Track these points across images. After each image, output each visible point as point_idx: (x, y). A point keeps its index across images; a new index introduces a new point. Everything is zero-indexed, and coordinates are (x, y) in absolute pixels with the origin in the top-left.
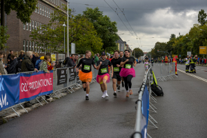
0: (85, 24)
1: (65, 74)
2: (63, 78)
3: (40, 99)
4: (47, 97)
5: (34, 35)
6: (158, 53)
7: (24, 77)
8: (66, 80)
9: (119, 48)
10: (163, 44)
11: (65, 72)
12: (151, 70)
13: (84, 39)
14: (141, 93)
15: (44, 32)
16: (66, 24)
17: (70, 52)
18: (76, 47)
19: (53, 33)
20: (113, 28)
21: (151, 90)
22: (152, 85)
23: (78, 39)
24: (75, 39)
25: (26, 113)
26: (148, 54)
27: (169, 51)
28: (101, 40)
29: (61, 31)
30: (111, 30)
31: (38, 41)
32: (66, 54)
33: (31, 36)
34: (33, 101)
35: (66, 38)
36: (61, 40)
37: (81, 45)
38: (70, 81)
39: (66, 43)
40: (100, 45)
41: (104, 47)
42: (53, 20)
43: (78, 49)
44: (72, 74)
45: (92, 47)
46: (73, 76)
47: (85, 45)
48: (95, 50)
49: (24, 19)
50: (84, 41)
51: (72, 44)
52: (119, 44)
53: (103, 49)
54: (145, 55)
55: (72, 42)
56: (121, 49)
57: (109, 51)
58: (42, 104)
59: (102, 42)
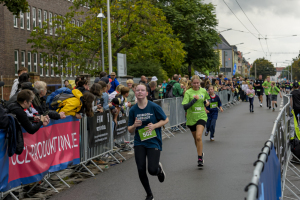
0: (146, 12)
1: (105, 122)
2: (102, 132)
5: (38, 41)
8: (109, 136)
9: (221, 61)
11: (105, 119)
12: (289, 109)
13: (145, 44)
14: (259, 165)
15: (59, 32)
16: (105, 14)
18: (129, 61)
19: (79, 33)
22: (291, 141)
23: (133, 45)
24: (124, 45)
26: (285, 72)
28: (183, 45)
29: (95, 30)
30: (202, 23)
31: (46, 50)
33: (30, 41)
35: (106, 44)
36: (97, 49)
37: (139, 57)
38: (115, 137)
40: (180, 56)
41: (188, 60)
42: (77, 6)
43: (132, 66)
44: (120, 123)
45: (162, 61)
46: (122, 125)
47: (148, 58)
48: (170, 67)
49: (15, 5)
50: (145, 47)
51: (119, 55)
52: (221, 52)
53: (187, 65)
54: (278, 74)
55: (118, 51)
56: (225, 62)
57: (199, 68)
58: (57, 190)
59: (184, 48)
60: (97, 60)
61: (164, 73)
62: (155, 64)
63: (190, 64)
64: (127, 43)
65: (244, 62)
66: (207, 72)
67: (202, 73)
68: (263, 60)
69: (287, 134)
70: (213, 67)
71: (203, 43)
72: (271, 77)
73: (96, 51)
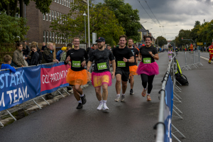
0: (106, 13)
3: (62, 91)
4: (69, 89)
5: (54, 25)
6: (182, 42)
7: (44, 69)
9: (141, 37)
10: (187, 31)
12: (175, 59)
13: (106, 28)
14: (165, 82)
15: (64, 22)
16: (87, 13)
17: (91, 42)
19: (74, 23)
20: (135, 16)
21: (175, 80)
22: (176, 74)
23: (99, 29)
24: (95, 29)
25: (47, 105)
27: (194, 39)
28: (123, 29)
29: (81, 21)
30: (133, 19)
31: (58, 31)
32: (87, 44)
33: (51, 27)
34: (55, 93)
35: (87, 28)
36: (82, 30)
37: (102, 34)
39: (87, 33)
42: (73, 10)
45: (113, 37)
47: (106, 34)
49: (43, 9)
51: (93, 33)
52: (141, 33)
54: (168, 44)
55: (93, 31)
58: (64, 96)
59: (124, 31)
62: (110, 38)
64: (97, 28)
68: (161, 37)
70: (137, 40)
71: (133, 29)
72: (165, 45)
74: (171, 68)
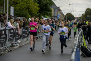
1: (5, 34)
8: (6, 40)
9: (53, 13)
11: (5, 32)
13: (22, 3)
14: (74, 53)
17: (9, 14)
18: (15, 10)
22: (82, 47)
23: (17, 3)
26: (78, 19)
28: (38, 5)
37: (19, 9)
38: (9, 40)
40: (36, 9)
41: (40, 11)
43: (16, 12)
44: (11, 35)
45: (29, 11)
46: (12, 36)
47: (23, 9)
48: (32, 14)
50: (23, 5)
51: (11, 7)
52: (53, 9)
53: (39, 13)
54: (76, 20)
55: (11, 6)
56: (54, 13)
57: (44, 15)
59: (38, 6)
60: (2, 9)
61: (29, 16)
62: (26, 12)
63: (40, 13)
64: (15, 2)
65: (62, 14)
66: (47, 17)
67: (45, 17)
68: (70, 13)
69: (80, 44)
70: (49, 15)
72: (73, 21)
73: (2, 5)
74: (79, 41)
